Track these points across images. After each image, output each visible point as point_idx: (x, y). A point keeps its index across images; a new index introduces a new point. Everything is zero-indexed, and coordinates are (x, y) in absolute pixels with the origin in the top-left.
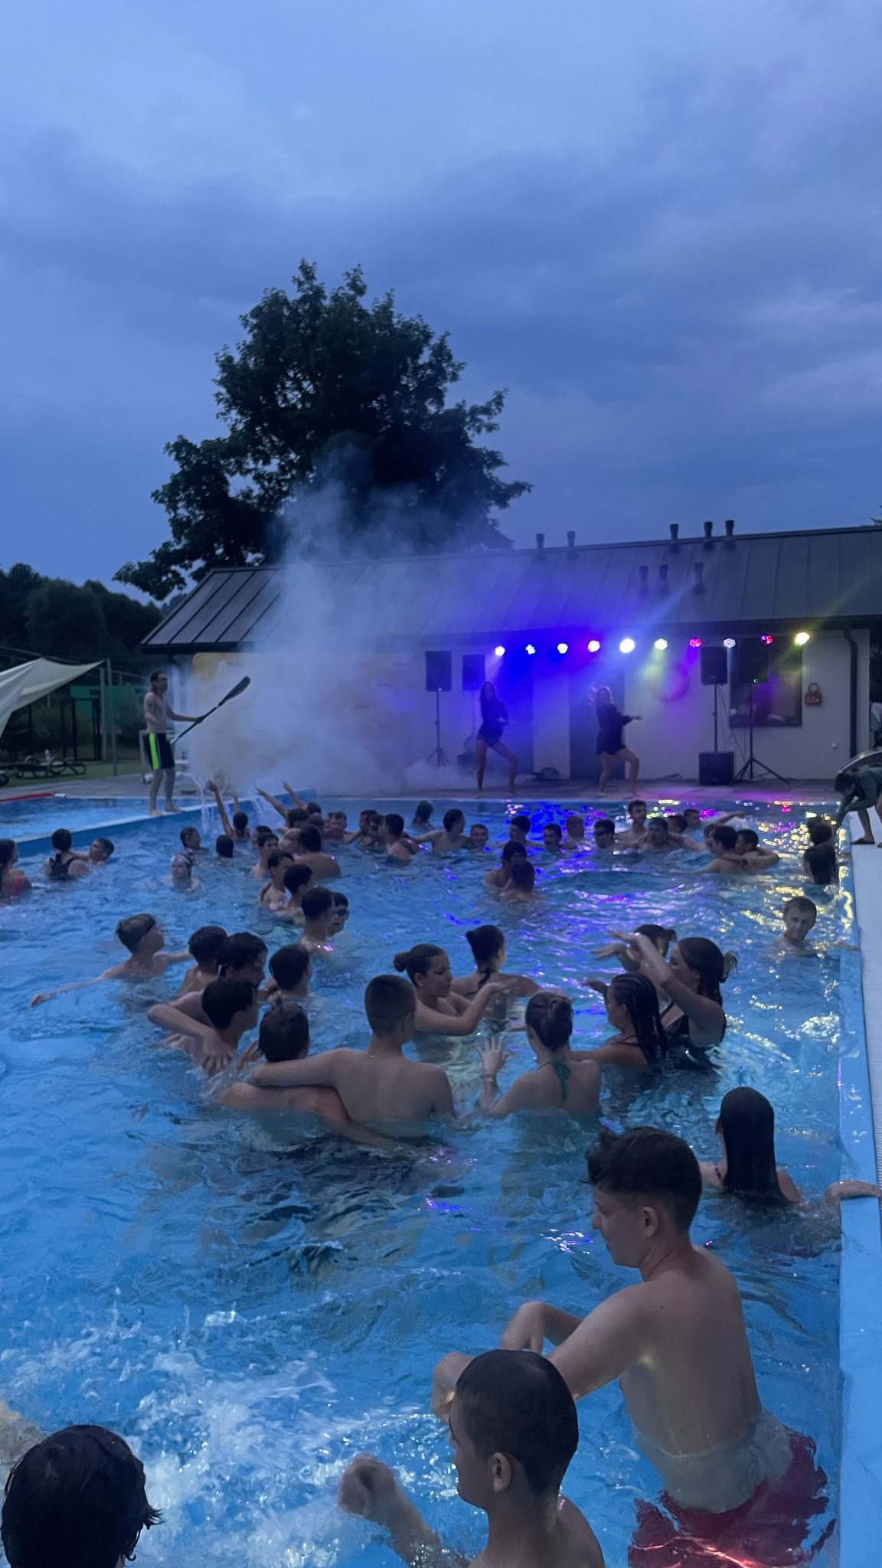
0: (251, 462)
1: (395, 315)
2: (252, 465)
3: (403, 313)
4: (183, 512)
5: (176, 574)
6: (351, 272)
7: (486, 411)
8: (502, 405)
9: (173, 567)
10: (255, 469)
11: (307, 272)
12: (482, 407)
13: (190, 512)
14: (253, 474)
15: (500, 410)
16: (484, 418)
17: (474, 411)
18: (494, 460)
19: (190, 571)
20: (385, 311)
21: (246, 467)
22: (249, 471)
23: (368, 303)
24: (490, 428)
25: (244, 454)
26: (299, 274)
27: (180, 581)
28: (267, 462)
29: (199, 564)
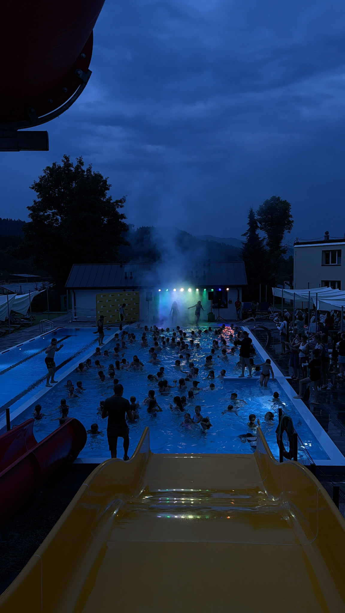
1: (92, 171)
3: (94, 171)
6: (79, 158)
7: (120, 201)
8: (126, 200)
11: (66, 158)
12: (119, 200)
15: (125, 202)
16: (120, 204)
17: (117, 202)
18: (123, 216)
20: (89, 170)
23: (84, 168)
24: (122, 207)
26: (64, 159)
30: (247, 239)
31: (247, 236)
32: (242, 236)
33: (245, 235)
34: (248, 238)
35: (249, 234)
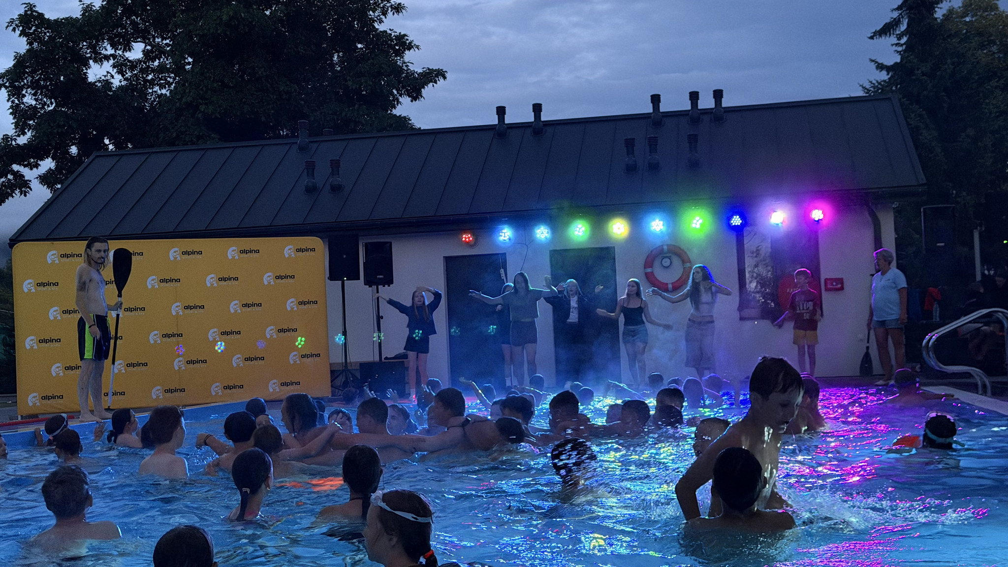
0: (109, 47)
2: (110, 51)
4: (29, 100)
5: (18, 176)
9: (15, 167)
10: (114, 56)
13: (36, 100)
14: (112, 62)
19: (36, 172)
21: (104, 52)
22: (107, 58)
25: (99, 38)
27: (23, 185)
28: (128, 48)
29: (48, 164)
30: (897, 45)
31: (898, 32)
32: (872, 38)
33: (886, 30)
34: (904, 40)
35: (903, 27)
